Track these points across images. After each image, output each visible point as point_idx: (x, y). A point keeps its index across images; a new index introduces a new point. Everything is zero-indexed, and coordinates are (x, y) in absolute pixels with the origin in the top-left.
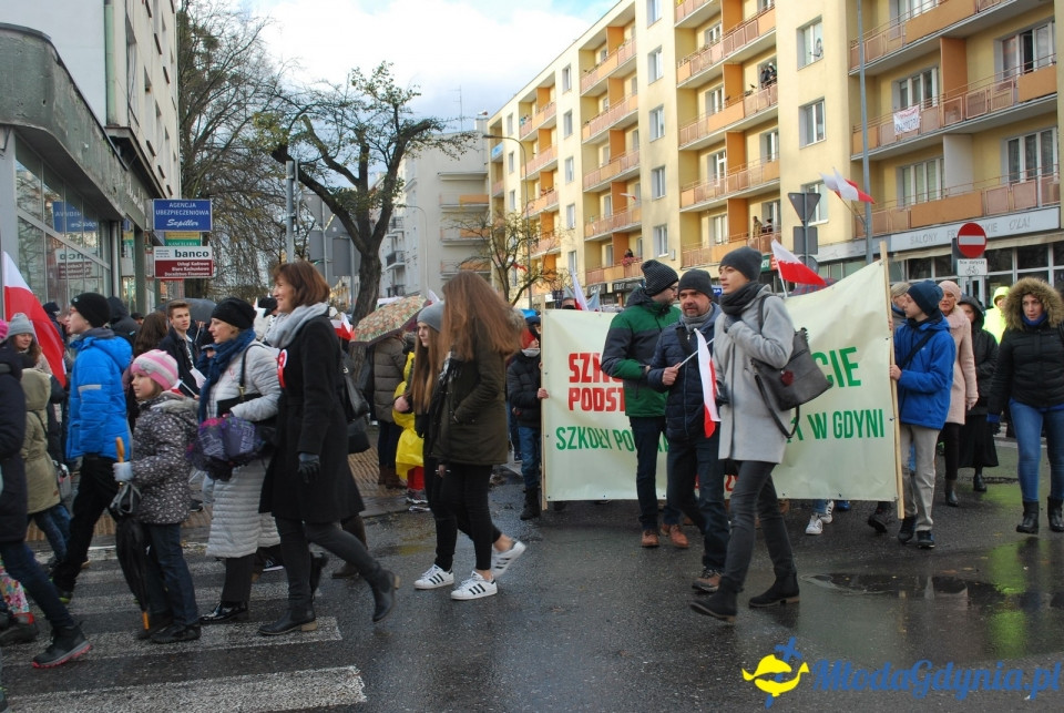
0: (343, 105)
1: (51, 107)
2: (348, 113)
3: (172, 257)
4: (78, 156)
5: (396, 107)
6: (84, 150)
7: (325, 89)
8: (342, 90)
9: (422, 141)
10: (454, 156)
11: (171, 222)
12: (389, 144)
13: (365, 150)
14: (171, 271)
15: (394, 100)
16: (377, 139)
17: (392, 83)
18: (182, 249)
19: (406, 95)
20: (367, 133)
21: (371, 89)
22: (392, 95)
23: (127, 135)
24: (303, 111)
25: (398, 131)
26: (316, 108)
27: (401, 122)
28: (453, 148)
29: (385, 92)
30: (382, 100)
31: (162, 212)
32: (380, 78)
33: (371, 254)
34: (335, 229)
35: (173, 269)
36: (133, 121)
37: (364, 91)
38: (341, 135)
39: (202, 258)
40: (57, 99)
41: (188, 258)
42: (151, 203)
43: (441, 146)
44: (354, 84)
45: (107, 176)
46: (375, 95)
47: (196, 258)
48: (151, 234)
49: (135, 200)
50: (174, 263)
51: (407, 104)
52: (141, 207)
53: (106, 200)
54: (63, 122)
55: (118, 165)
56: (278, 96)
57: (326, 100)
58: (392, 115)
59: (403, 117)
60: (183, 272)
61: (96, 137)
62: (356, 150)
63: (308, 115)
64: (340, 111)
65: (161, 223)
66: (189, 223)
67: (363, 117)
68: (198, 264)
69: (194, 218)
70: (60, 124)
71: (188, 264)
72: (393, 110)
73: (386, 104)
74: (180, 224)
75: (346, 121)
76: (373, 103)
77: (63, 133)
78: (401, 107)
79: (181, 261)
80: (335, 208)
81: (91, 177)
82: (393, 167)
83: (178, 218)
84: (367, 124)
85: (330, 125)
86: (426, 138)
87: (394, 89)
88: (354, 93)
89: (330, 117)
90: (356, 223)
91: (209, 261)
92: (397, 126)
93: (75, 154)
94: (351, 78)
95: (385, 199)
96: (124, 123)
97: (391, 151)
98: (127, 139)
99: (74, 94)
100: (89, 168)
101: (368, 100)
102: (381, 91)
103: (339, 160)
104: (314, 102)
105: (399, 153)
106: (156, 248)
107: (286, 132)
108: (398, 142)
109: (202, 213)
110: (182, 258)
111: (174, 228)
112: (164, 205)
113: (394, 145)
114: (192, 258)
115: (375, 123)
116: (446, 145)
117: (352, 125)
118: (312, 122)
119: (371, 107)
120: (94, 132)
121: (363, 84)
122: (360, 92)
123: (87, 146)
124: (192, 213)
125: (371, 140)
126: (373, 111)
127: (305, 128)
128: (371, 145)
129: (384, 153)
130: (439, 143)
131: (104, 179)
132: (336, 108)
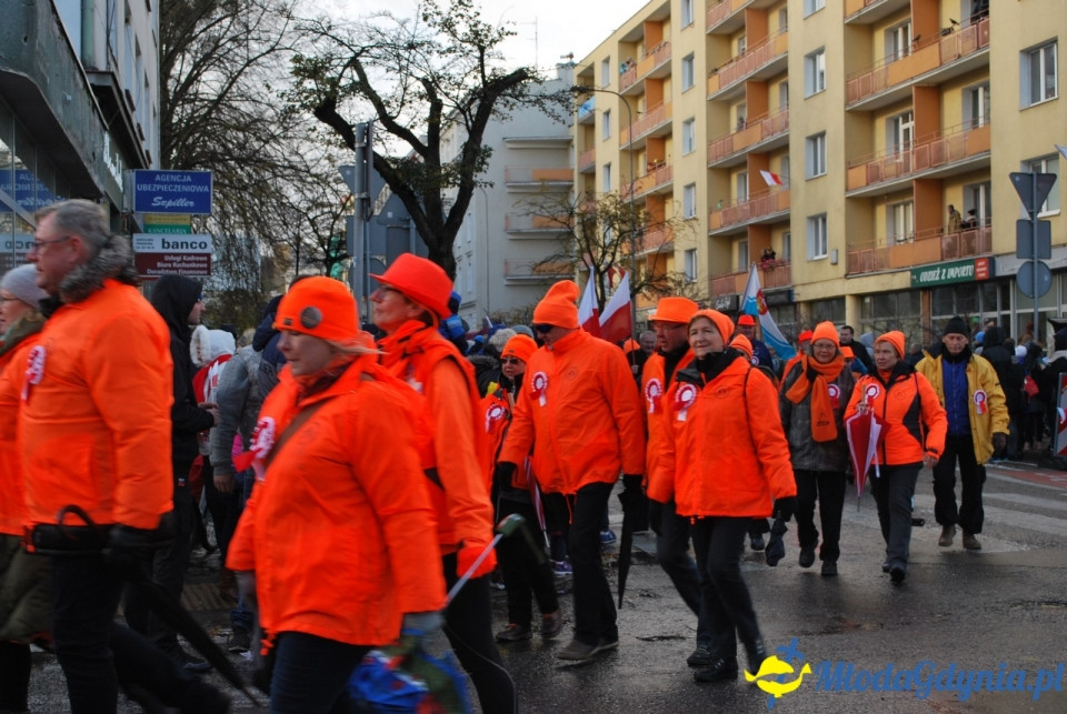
0: (411, 46)
1: (33, 46)
2: (419, 57)
3: (157, 248)
4: (58, 110)
5: (482, 50)
6: (66, 103)
7: (389, 27)
8: (410, 26)
9: (516, 97)
10: (557, 118)
11: (158, 201)
12: (472, 101)
13: (437, 107)
14: (155, 268)
15: (480, 41)
16: (454, 93)
17: (478, 18)
18: (171, 238)
19: (496, 35)
20: (442, 86)
21: (448, 25)
22: (477, 34)
23: (109, 82)
24: (358, 55)
25: (484, 82)
26: (375, 51)
27: (488, 72)
28: (558, 108)
29: (467, 30)
30: (462, 41)
31: (145, 187)
32: (462, 12)
33: (442, 249)
34: (390, 215)
35: (159, 265)
36: (112, 63)
37: (438, 28)
38: (405, 89)
39: (198, 251)
40: (39, 35)
41: (179, 251)
42: (132, 174)
43: (541, 104)
44: (425, 19)
45: (86, 138)
46: (454, 34)
47: (190, 250)
48: (129, 216)
49: (113, 170)
50: (160, 257)
51: (497, 47)
52: (119, 180)
53: (85, 169)
54: (45, 66)
55: (98, 122)
56: (325, 34)
57: (389, 42)
58: (476, 60)
59: (492, 65)
60: (172, 268)
61: (76, 85)
62: (425, 108)
63: (361, 59)
64: (406, 55)
65: (144, 201)
66: (182, 202)
67: (437, 63)
68: (193, 258)
69: (189, 196)
70: (42, 67)
71: (179, 259)
72: (478, 54)
73: (468, 46)
74: (170, 203)
75: (412, 68)
76: (450, 44)
77: (44, 80)
78: (486, 52)
79: (170, 254)
80: (397, 188)
81: (71, 140)
82: (476, 131)
83: (167, 196)
84: (441, 73)
85: (392, 73)
86: (521, 94)
87: (480, 27)
88: (424, 32)
89: (392, 63)
90: (422, 206)
91: (208, 255)
92: (483, 76)
93: (55, 108)
94: (422, 11)
95: (463, 174)
96: (102, 67)
97: (474, 111)
98: (109, 88)
99: (56, 27)
100: (69, 127)
101: (445, 40)
102: (462, 28)
103: (402, 121)
104: (372, 43)
105: (485, 111)
106: (136, 236)
107: (334, 82)
108: (483, 99)
109: (200, 189)
110: (170, 250)
111: (161, 209)
112: (148, 177)
113: (478, 102)
114: (184, 250)
115: (453, 72)
116: (548, 104)
117: (421, 75)
118: (368, 70)
119: (449, 50)
120: (75, 79)
121: (438, 19)
122: (433, 30)
123: (69, 98)
124: (186, 189)
125: (447, 94)
126: (452, 55)
127: (357, 78)
128: (445, 100)
129: (463, 112)
130: (539, 101)
131: (84, 141)
132: (402, 51)
